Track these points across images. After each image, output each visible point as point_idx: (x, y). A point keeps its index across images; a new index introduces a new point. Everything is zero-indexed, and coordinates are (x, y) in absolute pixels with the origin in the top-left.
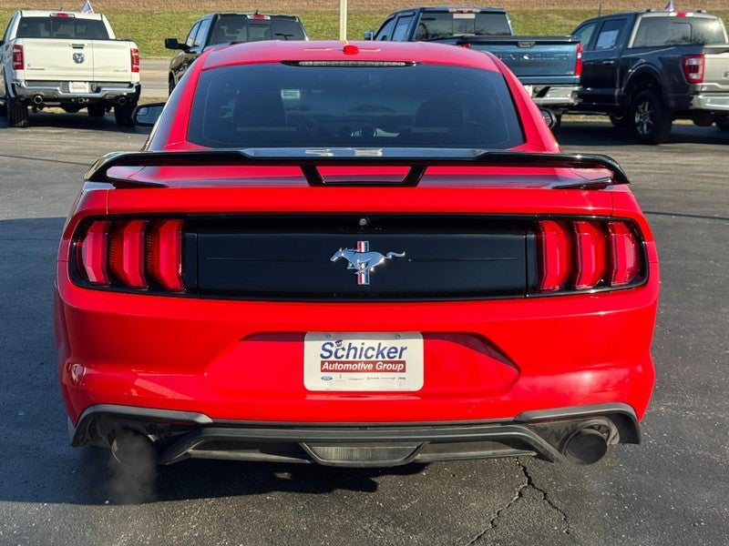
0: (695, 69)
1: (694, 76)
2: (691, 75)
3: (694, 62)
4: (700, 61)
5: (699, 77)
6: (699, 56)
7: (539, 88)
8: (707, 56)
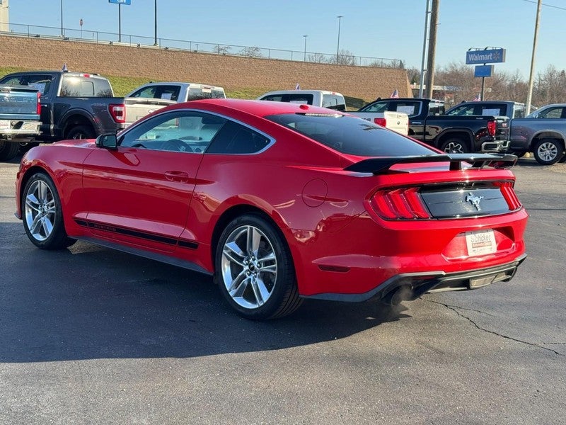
0: (120, 114)
1: (119, 118)
2: (117, 117)
3: (118, 109)
4: (122, 109)
5: (123, 119)
6: (121, 105)
7: (15, 122)
8: (126, 105)
